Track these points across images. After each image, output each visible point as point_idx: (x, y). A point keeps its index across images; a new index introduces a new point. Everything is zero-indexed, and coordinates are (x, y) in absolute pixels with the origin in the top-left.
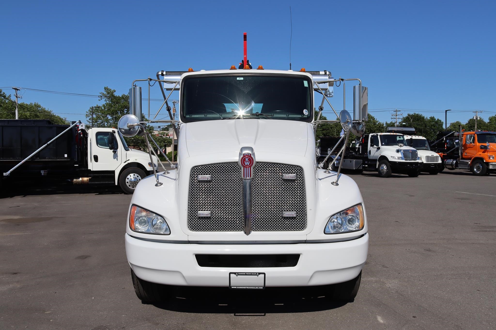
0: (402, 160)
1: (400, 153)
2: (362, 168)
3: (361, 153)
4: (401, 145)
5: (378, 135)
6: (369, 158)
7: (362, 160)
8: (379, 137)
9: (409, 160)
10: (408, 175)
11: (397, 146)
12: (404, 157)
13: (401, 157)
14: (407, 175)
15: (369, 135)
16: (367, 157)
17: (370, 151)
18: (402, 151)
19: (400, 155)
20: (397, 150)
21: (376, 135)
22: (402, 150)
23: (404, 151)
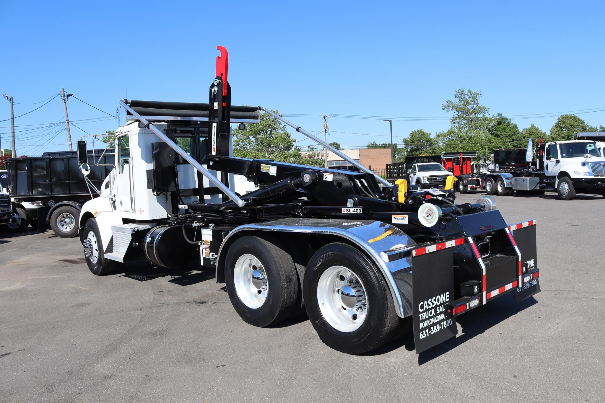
0: (590, 175)
1: (586, 166)
2: (539, 189)
3: (538, 168)
4: (587, 156)
5: (557, 144)
6: (547, 175)
7: (539, 178)
8: (558, 146)
9: (601, 176)
10: (603, 195)
11: (582, 157)
12: (592, 172)
13: (588, 172)
14: (601, 196)
15: (545, 145)
16: (544, 174)
17: (547, 166)
18: (590, 164)
19: (587, 169)
20: (582, 162)
21: (554, 144)
22: (590, 162)
23: (593, 163)
